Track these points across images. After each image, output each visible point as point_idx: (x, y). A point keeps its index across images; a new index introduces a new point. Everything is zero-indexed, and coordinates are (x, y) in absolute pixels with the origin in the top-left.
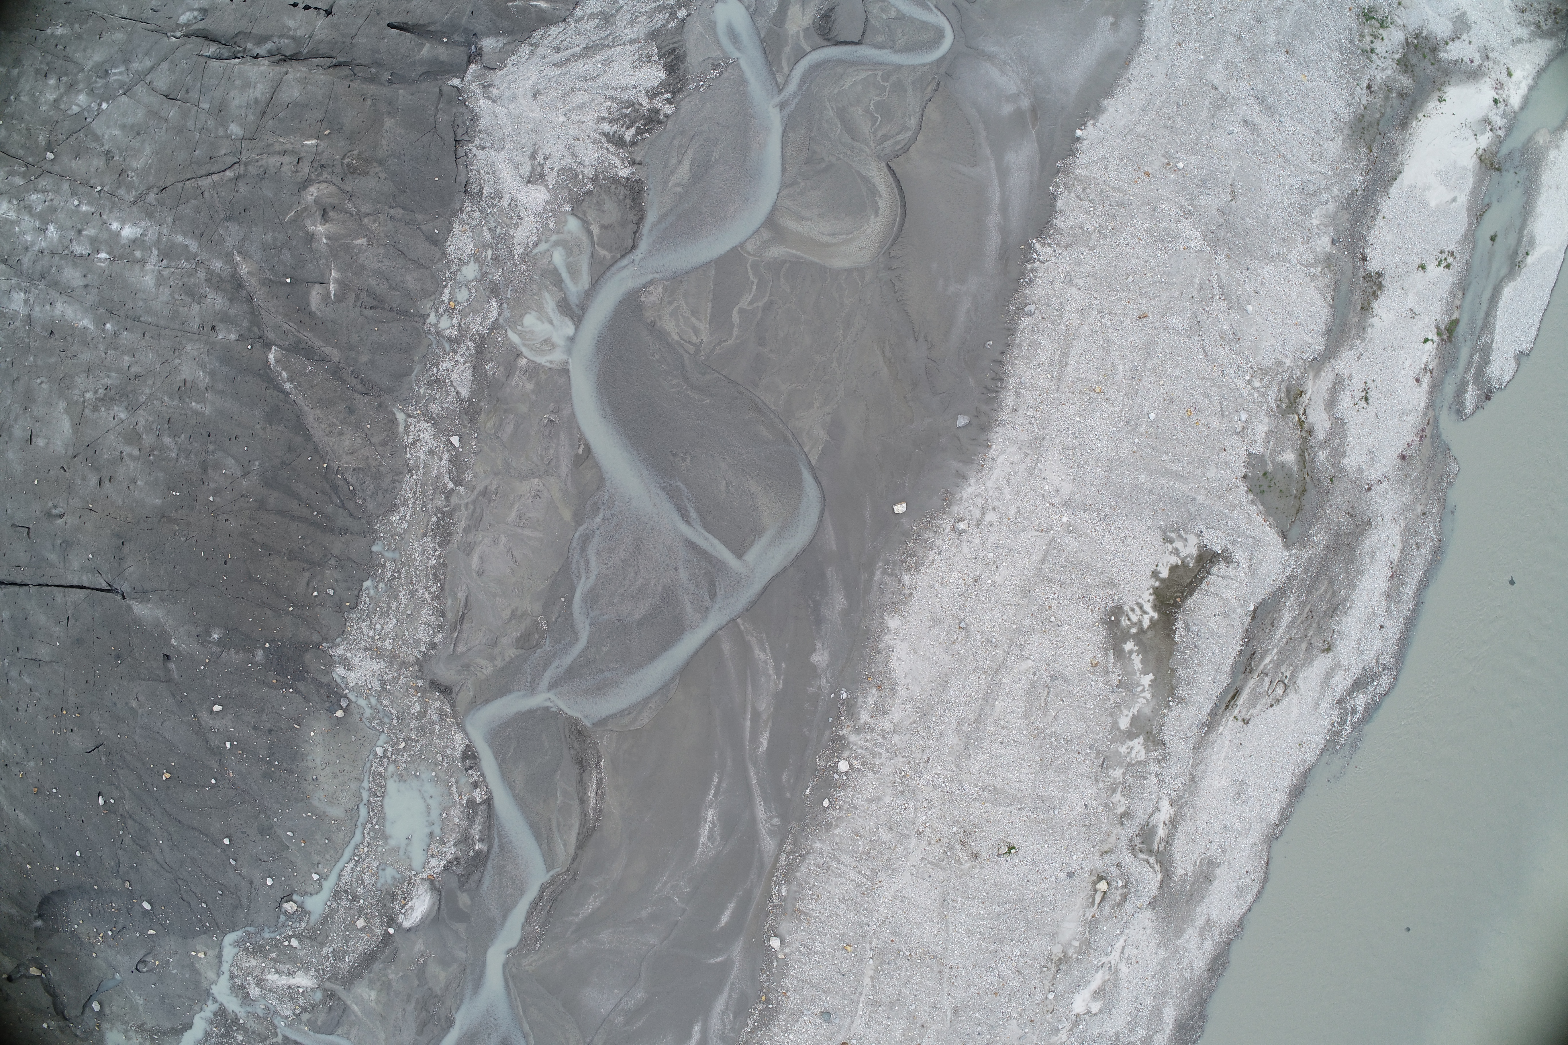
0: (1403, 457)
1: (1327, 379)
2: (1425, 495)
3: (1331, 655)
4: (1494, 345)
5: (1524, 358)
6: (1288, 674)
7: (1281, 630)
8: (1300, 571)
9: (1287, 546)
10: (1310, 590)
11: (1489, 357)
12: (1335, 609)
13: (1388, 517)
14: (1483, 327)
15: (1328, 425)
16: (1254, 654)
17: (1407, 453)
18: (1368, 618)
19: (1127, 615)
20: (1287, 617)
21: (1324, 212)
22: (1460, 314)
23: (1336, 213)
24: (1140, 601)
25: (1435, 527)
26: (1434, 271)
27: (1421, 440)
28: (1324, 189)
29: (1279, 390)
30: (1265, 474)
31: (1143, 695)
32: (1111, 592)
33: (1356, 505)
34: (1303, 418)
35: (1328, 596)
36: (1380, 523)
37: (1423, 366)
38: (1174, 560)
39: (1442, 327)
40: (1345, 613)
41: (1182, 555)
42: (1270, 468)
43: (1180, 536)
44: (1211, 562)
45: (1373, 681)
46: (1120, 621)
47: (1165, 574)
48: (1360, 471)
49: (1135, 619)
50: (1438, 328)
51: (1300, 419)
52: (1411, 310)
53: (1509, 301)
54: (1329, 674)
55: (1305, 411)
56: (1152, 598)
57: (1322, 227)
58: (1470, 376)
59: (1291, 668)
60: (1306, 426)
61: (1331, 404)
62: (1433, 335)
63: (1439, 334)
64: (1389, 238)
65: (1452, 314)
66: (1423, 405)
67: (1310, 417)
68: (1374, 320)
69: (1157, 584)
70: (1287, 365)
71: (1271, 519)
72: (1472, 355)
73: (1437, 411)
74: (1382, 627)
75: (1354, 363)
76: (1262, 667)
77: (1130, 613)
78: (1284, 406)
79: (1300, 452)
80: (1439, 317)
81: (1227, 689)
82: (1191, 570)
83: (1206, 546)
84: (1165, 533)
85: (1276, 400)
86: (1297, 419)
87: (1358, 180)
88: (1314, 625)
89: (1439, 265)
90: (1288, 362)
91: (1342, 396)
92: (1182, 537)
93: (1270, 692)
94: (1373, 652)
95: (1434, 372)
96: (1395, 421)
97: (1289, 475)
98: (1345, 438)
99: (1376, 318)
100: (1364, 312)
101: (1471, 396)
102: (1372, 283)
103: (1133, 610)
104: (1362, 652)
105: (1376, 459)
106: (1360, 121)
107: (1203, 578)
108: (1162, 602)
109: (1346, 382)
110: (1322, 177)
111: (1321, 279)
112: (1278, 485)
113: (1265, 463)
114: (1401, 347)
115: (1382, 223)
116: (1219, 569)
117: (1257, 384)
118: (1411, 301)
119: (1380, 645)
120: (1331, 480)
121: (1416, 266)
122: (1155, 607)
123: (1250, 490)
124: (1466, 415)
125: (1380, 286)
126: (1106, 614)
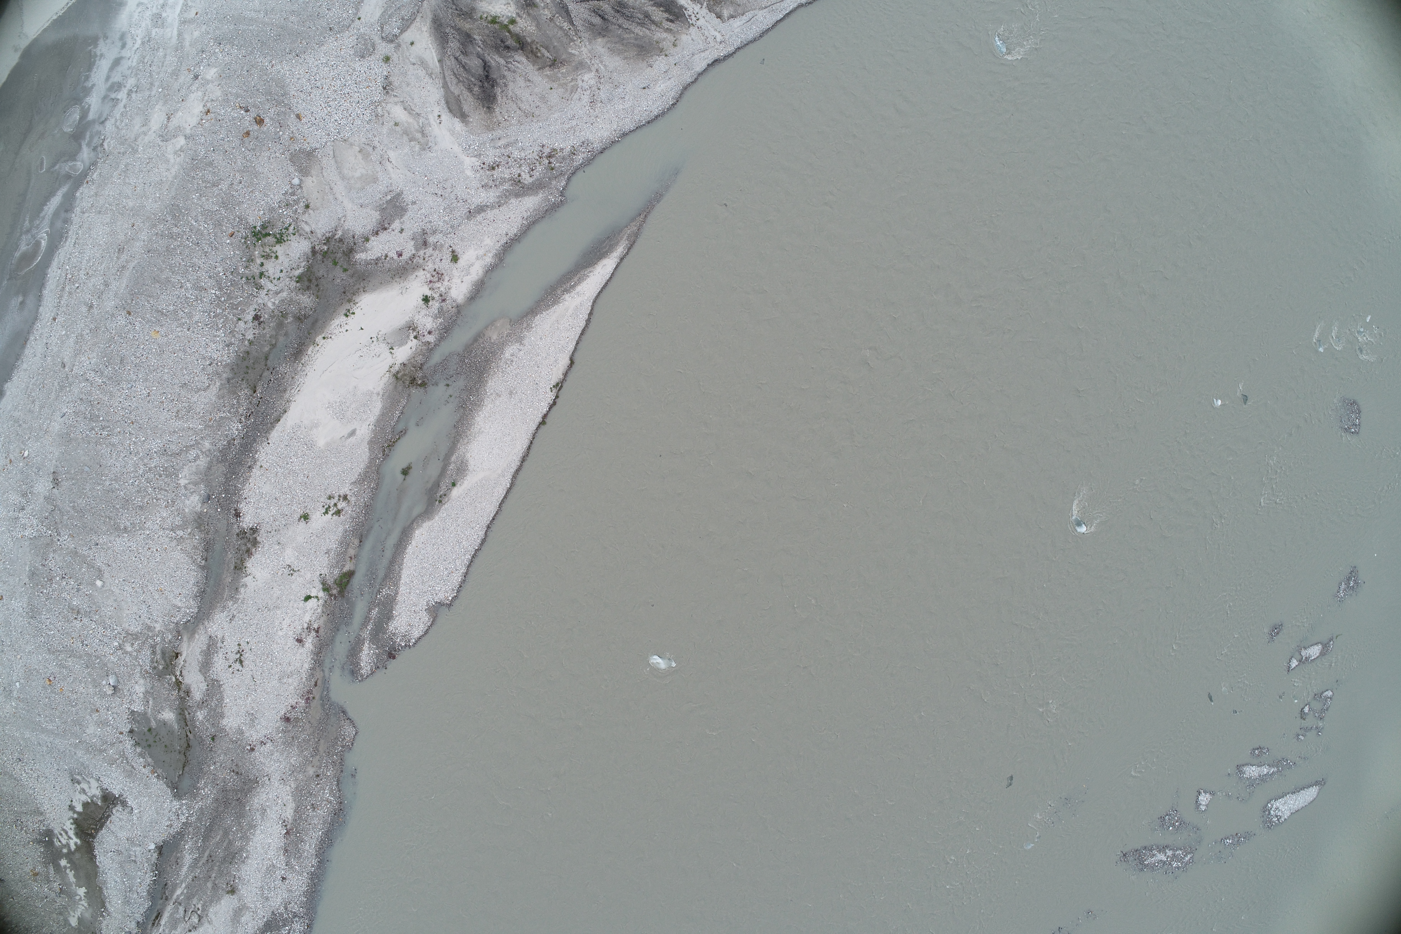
0: (287, 720)
1: (200, 641)
2: (318, 757)
3: (235, 896)
4: (399, 598)
5: (445, 609)
6: (200, 906)
7: (185, 869)
8: (193, 819)
9: (178, 795)
10: (206, 838)
11: (392, 611)
12: (234, 857)
13: (276, 777)
14: (386, 577)
15: (203, 686)
16: (166, 885)
17: (292, 715)
18: (267, 868)
19: (58, 838)
20: (188, 859)
21: (194, 469)
22: (356, 565)
23: (209, 468)
24: (65, 827)
25: (331, 790)
26: (319, 520)
27: (307, 703)
28: (191, 446)
29: (154, 653)
30: (150, 730)
31: (81, 903)
32: (39, 819)
33: (240, 764)
34: (180, 678)
35: (225, 844)
36: (267, 782)
37: (306, 626)
38: (84, 798)
39: (330, 581)
40: (243, 862)
41: (89, 794)
42: (153, 724)
43: (84, 778)
44: (113, 804)
45: (285, 925)
46: (53, 842)
47: (79, 808)
48: (241, 732)
49: (64, 842)
50: (324, 583)
51: (177, 679)
52: (289, 566)
53: (420, 546)
54: (238, 913)
55: (181, 672)
56: (73, 827)
57: (191, 486)
58: (366, 634)
59: (201, 902)
60: (183, 686)
61: (206, 666)
62: (317, 591)
63: (326, 589)
64: (266, 489)
65: (344, 566)
66: (307, 666)
67: (186, 678)
68: (248, 580)
69: (75, 816)
70: (157, 630)
71: (160, 771)
72: (370, 610)
73: (327, 671)
74: (284, 878)
75: (226, 625)
76: (175, 897)
77: (60, 837)
78: (161, 667)
79: (180, 711)
80: (325, 571)
81: (150, 909)
82: (101, 808)
83: (107, 789)
84: (72, 775)
85: (152, 661)
86: (174, 679)
87: (235, 428)
88: (216, 868)
89: (326, 512)
90: (158, 627)
91: (216, 659)
92: (86, 780)
93: (187, 919)
94: (279, 900)
95: (321, 631)
96: (275, 683)
97: (171, 732)
98: (222, 699)
99: (250, 578)
100: (237, 571)
101: (367, 655)
102: (245, 540)
103: (61, 834)
104: (267, 899)
105: (257, 722)
106: (244, 359)
107: (109, 816)
108: (82, 831)
109: (219, 645)
110: (190, 433)
111: (188, 541)
112: (163, 740)
113: (148, 720)
114: (277, 607)
115: (258, 473)
116: (118, 810)
117: (129, 648)
118: (289, 556)
119: (285, 895)
120: (213, 739)
121: (297, 516)
122: (76, 834)
123: (137, 744)
124: (362, 676)
125: (255, 543)
126: (40, 834)
